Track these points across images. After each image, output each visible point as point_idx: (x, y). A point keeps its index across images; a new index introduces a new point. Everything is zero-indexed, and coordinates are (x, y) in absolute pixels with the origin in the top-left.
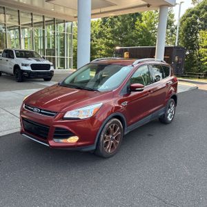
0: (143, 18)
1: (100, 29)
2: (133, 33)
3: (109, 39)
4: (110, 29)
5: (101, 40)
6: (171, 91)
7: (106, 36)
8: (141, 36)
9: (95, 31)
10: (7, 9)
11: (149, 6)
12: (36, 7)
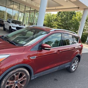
0: (76, 15)
1: (56, 17)
2: (71, 21)
3: (59, 22)
4: (60, 18)
5: (55, 22)
6: (77, 53)
7: (58, 21)
8: (74, 23)
9: (54, 18)
10: (15, 2)
11: (78, 8)
12: (27, 3)
